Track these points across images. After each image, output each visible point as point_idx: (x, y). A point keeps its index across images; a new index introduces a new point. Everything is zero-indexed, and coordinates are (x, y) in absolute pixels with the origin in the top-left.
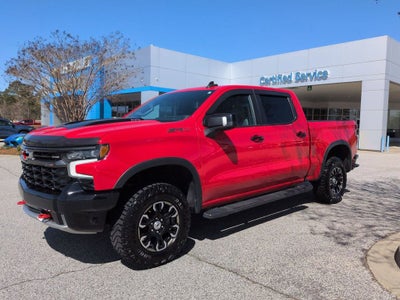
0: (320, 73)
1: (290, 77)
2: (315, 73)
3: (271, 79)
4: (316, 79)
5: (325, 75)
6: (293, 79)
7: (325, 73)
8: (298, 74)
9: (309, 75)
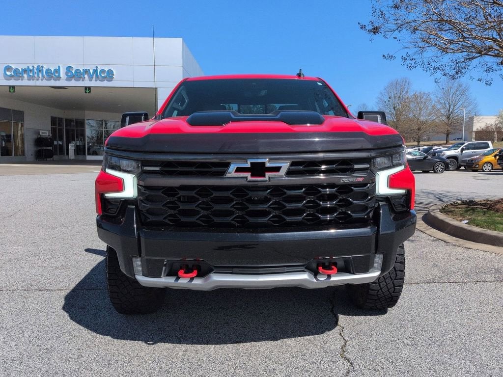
0: (103, 71)
1: (57, 71)
2: (95, 71)
3: (25, 71)
4: (97, 78)
5: (110, 75)
6: (62, 74)
7: (110, 72)
8: (69, 69)
9: (86, 71)
